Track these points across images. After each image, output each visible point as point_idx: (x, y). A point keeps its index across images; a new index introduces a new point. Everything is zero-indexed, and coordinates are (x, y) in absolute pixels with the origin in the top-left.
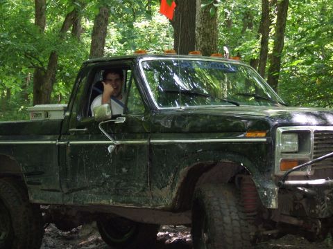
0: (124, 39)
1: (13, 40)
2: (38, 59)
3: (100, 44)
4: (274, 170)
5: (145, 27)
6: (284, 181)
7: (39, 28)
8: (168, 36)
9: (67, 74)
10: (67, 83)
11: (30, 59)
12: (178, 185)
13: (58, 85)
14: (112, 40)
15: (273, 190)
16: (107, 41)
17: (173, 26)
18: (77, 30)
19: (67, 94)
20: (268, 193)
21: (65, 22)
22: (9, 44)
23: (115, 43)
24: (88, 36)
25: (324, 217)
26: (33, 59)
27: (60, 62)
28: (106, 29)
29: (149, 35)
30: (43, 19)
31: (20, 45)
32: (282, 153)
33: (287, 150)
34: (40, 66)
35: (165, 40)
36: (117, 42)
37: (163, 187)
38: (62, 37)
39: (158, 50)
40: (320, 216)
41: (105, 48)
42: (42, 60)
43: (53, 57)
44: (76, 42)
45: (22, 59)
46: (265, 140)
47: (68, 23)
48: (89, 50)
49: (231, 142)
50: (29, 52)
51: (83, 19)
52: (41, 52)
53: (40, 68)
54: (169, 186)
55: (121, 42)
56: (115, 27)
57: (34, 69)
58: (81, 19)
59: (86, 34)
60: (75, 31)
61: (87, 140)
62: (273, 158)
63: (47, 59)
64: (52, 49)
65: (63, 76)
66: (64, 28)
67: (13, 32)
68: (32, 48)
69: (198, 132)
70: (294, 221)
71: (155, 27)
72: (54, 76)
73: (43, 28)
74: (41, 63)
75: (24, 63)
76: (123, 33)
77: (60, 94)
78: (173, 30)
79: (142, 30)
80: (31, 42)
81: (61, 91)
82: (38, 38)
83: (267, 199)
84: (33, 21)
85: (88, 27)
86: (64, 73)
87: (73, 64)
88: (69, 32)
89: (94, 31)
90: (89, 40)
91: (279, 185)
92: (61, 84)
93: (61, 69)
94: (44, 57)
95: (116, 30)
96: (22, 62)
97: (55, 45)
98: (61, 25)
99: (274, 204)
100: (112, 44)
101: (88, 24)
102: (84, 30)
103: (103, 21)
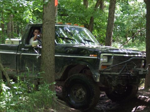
0: (123, 10)
1: (74, 12)
2: (85, 20)
3: (113, 13)
4: (99, 68)
5: (133, 4)
6: (102, 72)
7: (85, 6)
8: (143, 8)
9: (98, 26)
10: (98, 30)
11: (82, 20)
12: (63, 72)
13: (94, 31)
14: (117, 11)
15: (98, 75)
16: (116, 11)
17: (146, 3)
18: (102, 7)
19: (98, 35)
20: (97, 76)
21: (97, 3)
22: (72, 14)
23: (119, 11)
24: (107, 9)
25: (114, 86)
26: (83, 20)
27: (95, 21)
28: (115, 6)
29: (134, 8)
30: (87, 2)
31: (77, 14)
32: (102, 63)
33: (104, 62)
34: (86, 23)
35: (142, 10)
36: (120, 11)
37: (57, 72)
38: (95, 10)
39: (139, 14)
40: (113, 85)
41: (115, 14)
42: (87, 20)
43: (92, 19)
44: (102, 12)
45: (78, 21)
46: (96, 58)
47: (98, 4)
48: (107, 15)
49: (84, 58)
50: (81, 17)
51: (105, 2)
52: (86, 17)
53: (86, 24)
54: (59, 72)
55: (122, 11)
56: (119, 5)
57: (83, 25)
58: (103, 1)
59: (106, 8)
60: (101, 7)
61: (28, 53)
62: (99, 64)
63: (89, 20)
64: (91, 15)
65: (96, 27)
66: (96, 6)
67: (74, 8)
68: (83, 15)
69: (72, 53)
70: (104, 86)
71: (137, 4)
72: (92, 27)
73: (87, 6)
74: (87, 22)
75: (79, 22)
76: (122, 7)
77: (95, 35)
78: (145, 5)
79: (131, 5)
80: (82, 13)
81: (95, 34)
82: (85, 11)
83: (96, 78)
84: (82, 3)
85: (107, 5)
86: (97, 26)
87: (101, 22)
88: (99, 7)
89: (110, 7)
90: (108, 11)
91: (100, 74)
92: (95, 31)
93: (95, 24)
94: (88, 19)
95: (119, 6)
96: (78, 22)
97: (93, 14)
98: (95, 5)
99: (98, 80)
100: (118, 12)
101: (107, 4)
102: (105, 6)
103: (114, 2)
